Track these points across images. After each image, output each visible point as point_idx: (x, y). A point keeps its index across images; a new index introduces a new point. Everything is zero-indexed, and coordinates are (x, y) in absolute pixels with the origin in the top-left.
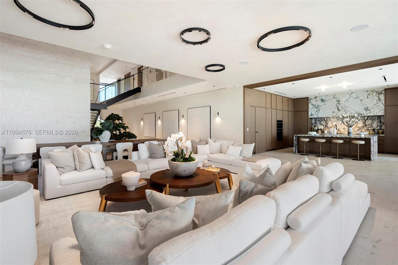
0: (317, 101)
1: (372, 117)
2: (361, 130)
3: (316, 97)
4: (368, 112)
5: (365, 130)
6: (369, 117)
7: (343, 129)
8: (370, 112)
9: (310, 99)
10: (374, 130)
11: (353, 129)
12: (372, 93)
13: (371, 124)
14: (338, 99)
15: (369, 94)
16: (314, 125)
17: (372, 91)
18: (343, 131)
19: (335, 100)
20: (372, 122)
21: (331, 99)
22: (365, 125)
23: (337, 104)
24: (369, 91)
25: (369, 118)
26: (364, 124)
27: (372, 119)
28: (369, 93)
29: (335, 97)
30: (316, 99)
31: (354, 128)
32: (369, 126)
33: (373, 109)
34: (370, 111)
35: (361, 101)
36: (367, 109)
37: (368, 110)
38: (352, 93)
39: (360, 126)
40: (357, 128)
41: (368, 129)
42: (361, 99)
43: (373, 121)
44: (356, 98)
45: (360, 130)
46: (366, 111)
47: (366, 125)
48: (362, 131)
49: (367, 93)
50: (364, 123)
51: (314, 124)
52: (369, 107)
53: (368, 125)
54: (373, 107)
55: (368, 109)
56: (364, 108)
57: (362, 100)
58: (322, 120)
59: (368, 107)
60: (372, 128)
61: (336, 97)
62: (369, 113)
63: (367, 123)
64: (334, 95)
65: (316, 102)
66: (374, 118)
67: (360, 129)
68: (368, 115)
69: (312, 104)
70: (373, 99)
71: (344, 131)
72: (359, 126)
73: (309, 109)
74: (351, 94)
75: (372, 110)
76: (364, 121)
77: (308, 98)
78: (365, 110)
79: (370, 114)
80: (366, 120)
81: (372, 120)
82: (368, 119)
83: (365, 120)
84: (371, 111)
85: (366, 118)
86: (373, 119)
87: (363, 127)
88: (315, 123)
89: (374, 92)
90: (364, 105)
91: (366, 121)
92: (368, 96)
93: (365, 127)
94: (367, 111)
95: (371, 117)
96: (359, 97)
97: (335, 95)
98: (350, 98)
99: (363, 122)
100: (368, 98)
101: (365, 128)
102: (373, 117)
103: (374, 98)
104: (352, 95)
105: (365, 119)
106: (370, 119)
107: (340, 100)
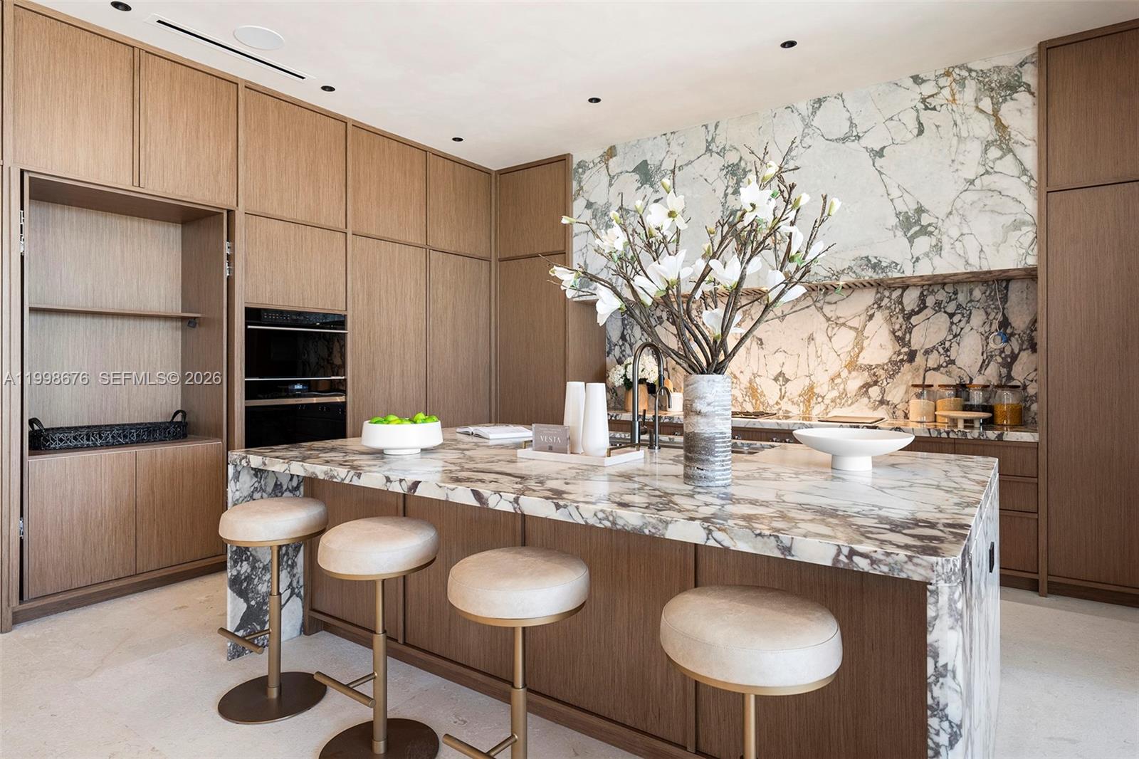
0: (616, 183)
1: (951, 290)
2: (883, 392)
3: (611, 152)
4: (923, 243)
5: (906, 392)
6: (932, 292)
7: (776, 379)
8: (938, 248)
9: (579, 165)
10: (961, 389)
11: (833, 380)
12: (946, 92)
13: (943, 343)
14: (732, 158)
15: (932, 101)
16: (617, 351)
17: (948, 74)
18: (777, 398)
19: (718, 162)
20: (950, 330)
21: (690, 162)
22: (906, 349)
23: (726, 195)
24: (933, 77)
25: (930, 301)
26: (898, 348)
27: (951, 308)
28: (928, 89)
29: (713, 139)
30: (612, 162)
31: (839, 375)
32: (933, 360)
33: (956, 219)
34: (939, 241)
35: (879, 161)
36: (918, 221)
37: (924, 231)
38: (820, 101)
39: (874, 363)
40: (854, 374)
41: (924, 386)
42: (877, 148)
43: (956, 319)
44: (844, 140)
45: (874, 392)
46: (911, 240)
47: (912, 356)
48: (888, 398)
49: (916, 93)
50: (900, 340)
51: (617, 348)
52: (926, 207)
53: (927, 352)
54: (958, 204)
55: (925, 220)
56: (898, 215)
57: (880, 153)
58: (660, 318)
59: (920, 210)
60: (949, 374)
61: (720, 141)
62: (927, 255)
63: (918, 339)
64: (711, 128)
65: (610, 185)
66: (961, 298)
67: (876, 383)
68: (925, 269)
69: (589, 205)
70: (955, 140)
71: (782, 397)
72: (866, 362)
73: (575, 240)
74: (814, 113)
75: (952, 229)
76: (901, 320)
77: (564, 159)
78: (900, 233)
79: (936, 260)
80: (913, 313)
81: (951, 315)
82: (922, 306)
83: (908, 317)
84: (945, 239)
85: (911, 298)
86: (959, 306)
87: (894, 368)
88: (623, 337)
89: (962, 82)
90: (895, 193)
91: (914, 320)
92: (926, 116)
93: (907, 365)
94: (916, 235)
95: (941, 296)
96: (860, 130)
97: (716, 126)
98: (807, 141)
99: (894, 332)
100: (921, 132)
101: (907, 375)
102: (956, 293)
103: (964, 134)
104: (816, 122)
105: (908, 309)
106: (939, 306)
107: (743, 164)
